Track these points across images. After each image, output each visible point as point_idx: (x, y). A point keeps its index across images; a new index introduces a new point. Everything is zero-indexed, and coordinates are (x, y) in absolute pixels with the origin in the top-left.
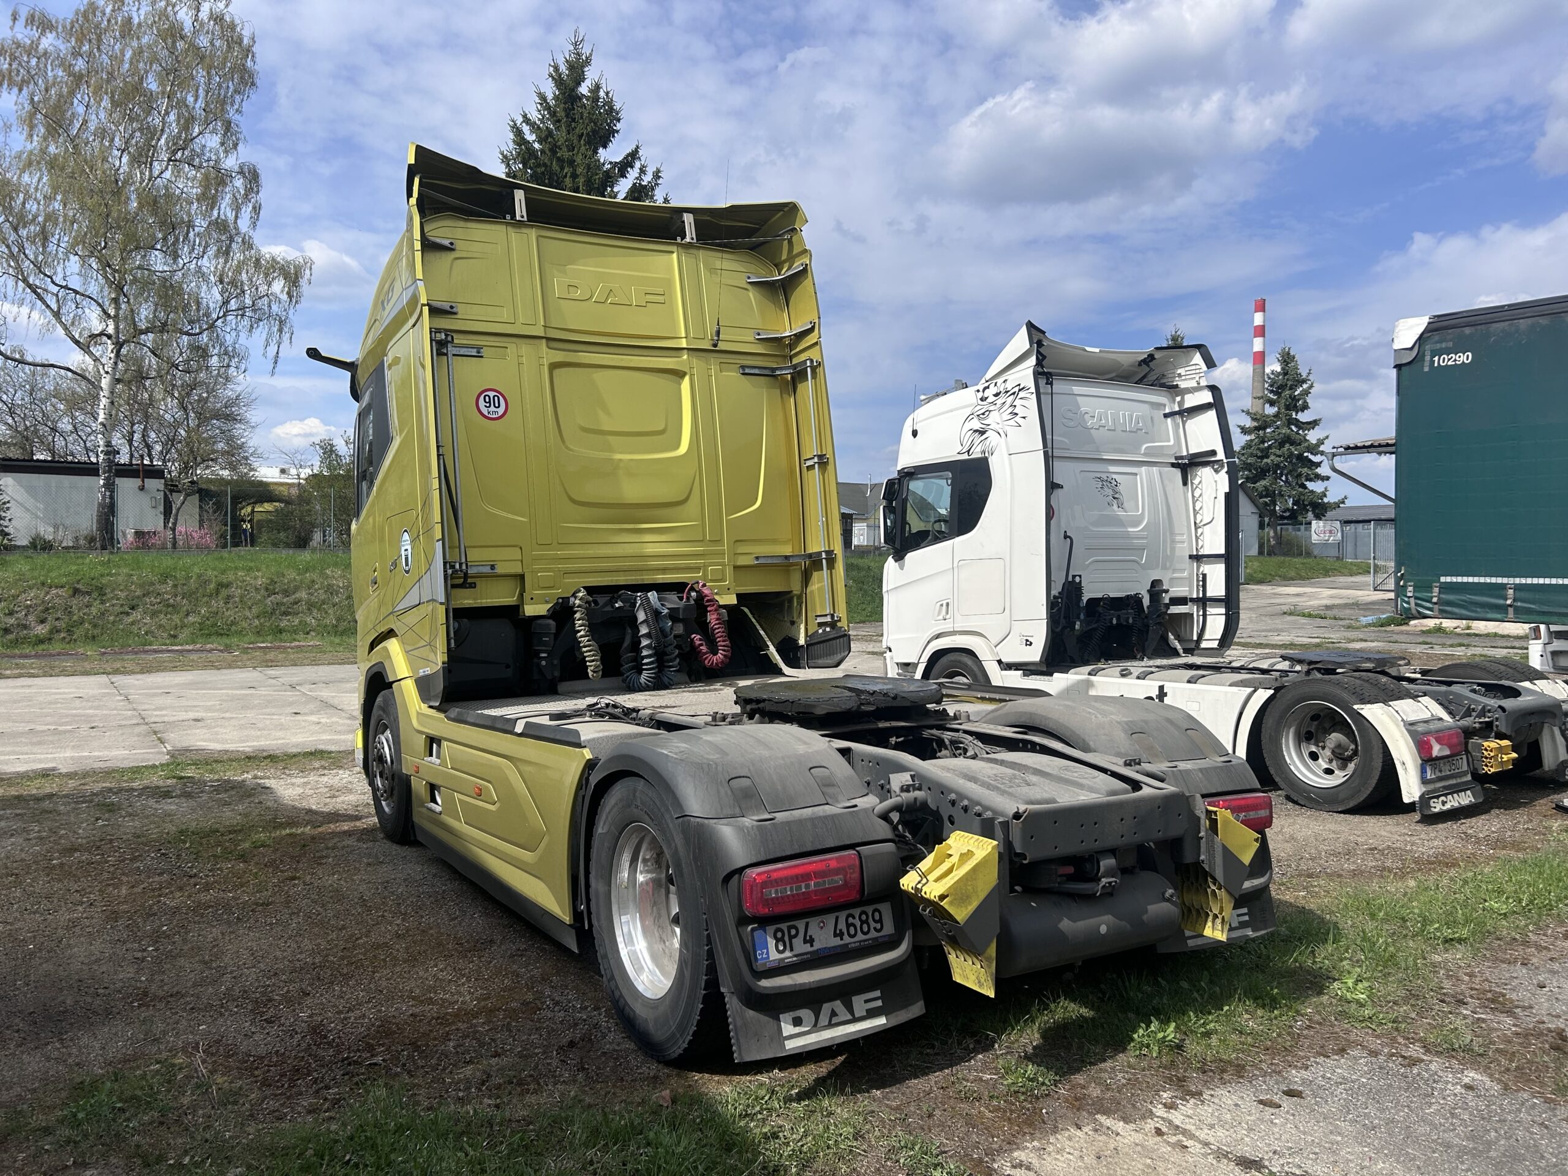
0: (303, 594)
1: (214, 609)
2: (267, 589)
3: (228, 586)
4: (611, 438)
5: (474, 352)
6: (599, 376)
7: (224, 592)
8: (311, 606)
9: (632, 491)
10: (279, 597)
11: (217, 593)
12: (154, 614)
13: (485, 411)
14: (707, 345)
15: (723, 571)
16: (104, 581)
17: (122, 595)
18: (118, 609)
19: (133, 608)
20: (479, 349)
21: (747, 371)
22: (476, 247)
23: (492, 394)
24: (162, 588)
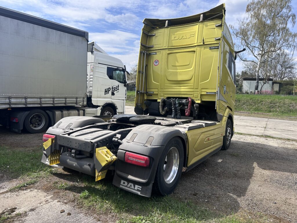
0: (278, 104)
1: (258, 106)
2: (270, 103)
3: (262, 101)
4: (178, 67)
5: (155, 53)
6: (177, 55)
7: (261, 103)
8: (279, 107)
9: (180, 78)
10: (272, 104)
11: (260, 102)
12: (247, 106)
13: (155, 64)
14: (202, 44)
15: (198, 95)
16: (241, 99)
17: (243, 102)
18: (241, 104)
19: (244, 104)
20: (156, 53)
21: (211, 48)
22: (159, 34)
23: (156, 61)
24: (250, 101)
